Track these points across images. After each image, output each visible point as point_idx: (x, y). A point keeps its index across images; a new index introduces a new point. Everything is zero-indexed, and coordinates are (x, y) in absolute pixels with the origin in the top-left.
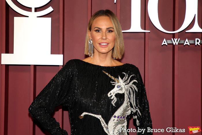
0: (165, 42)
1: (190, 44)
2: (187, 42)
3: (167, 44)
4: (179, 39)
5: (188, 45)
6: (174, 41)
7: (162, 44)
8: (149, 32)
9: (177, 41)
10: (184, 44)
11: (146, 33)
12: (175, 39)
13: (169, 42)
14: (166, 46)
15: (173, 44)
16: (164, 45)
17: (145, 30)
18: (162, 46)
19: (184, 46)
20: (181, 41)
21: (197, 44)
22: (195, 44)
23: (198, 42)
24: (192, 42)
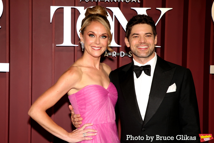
1: (108, 56)
2: (106, 54)
8: (78, 46)
11: (75, 47)
17: (74, 44)
19: (104, 57)
21: (114, 56)
22: (112, 56)
23: (114, 54)
24: (110, 54)
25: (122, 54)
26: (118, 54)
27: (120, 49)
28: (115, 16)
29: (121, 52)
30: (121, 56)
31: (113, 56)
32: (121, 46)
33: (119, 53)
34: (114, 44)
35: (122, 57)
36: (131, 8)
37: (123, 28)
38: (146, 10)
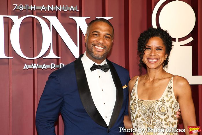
0: (26, 67)
1: (47, 68)
2: (44, 67)
3: (28, 69)
4: (38, 64)
5: (45, 69)
6: (34, 66)
7: (24, 69)
8: (12, 59)
9: (36, 66)
10: (42, 68)
11: (10, 59)
12: (34, 64)
13: (30, 66)
14: (27, 70)
15: (33, 68)
16: (25, 69)
17: (9, 56)
18: (24, 70)
19: (42, 70)
20: (40, 65)
21: (53, 68)
22: (51, 68)
23: (53, 66)
24: (48, 66)
26: (57, 67)
27: (60, 61)
28: (52, 25)
29: (60, 64)
32: (60, 57)
33: (58, 65)
34: (52, 55)
36: (70, 17)
37: (61, 38)
38: (86, 19)
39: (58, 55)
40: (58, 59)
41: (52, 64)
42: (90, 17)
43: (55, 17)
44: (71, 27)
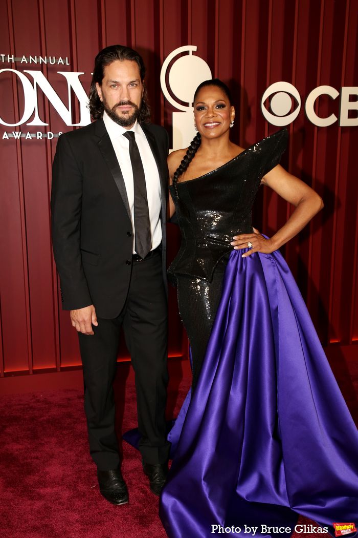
14: (7, 140)
18: (3, 140)
19: (26, 140)
23: (39, 136)
24: (34, 135)
25: (50, 134)
26: (45, 136)
27: (47, 129)
28: (37, 83)
29: (49, 133)
30: (49, 138)
31: (38, 138)
32: (47, 125)
34: (37, 122)
35: (51, 140)
36: (58, 72)
37: (49, 101)
38: (79, 76)
39: (45, 122)
40: (45, 126)
41: (38, 133)
42: (83, 73)
43: (40, 72)
44: (60, 86)
